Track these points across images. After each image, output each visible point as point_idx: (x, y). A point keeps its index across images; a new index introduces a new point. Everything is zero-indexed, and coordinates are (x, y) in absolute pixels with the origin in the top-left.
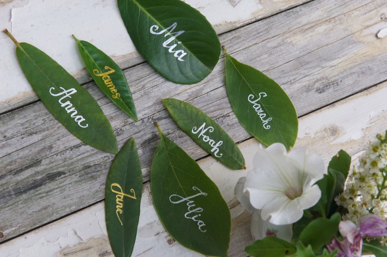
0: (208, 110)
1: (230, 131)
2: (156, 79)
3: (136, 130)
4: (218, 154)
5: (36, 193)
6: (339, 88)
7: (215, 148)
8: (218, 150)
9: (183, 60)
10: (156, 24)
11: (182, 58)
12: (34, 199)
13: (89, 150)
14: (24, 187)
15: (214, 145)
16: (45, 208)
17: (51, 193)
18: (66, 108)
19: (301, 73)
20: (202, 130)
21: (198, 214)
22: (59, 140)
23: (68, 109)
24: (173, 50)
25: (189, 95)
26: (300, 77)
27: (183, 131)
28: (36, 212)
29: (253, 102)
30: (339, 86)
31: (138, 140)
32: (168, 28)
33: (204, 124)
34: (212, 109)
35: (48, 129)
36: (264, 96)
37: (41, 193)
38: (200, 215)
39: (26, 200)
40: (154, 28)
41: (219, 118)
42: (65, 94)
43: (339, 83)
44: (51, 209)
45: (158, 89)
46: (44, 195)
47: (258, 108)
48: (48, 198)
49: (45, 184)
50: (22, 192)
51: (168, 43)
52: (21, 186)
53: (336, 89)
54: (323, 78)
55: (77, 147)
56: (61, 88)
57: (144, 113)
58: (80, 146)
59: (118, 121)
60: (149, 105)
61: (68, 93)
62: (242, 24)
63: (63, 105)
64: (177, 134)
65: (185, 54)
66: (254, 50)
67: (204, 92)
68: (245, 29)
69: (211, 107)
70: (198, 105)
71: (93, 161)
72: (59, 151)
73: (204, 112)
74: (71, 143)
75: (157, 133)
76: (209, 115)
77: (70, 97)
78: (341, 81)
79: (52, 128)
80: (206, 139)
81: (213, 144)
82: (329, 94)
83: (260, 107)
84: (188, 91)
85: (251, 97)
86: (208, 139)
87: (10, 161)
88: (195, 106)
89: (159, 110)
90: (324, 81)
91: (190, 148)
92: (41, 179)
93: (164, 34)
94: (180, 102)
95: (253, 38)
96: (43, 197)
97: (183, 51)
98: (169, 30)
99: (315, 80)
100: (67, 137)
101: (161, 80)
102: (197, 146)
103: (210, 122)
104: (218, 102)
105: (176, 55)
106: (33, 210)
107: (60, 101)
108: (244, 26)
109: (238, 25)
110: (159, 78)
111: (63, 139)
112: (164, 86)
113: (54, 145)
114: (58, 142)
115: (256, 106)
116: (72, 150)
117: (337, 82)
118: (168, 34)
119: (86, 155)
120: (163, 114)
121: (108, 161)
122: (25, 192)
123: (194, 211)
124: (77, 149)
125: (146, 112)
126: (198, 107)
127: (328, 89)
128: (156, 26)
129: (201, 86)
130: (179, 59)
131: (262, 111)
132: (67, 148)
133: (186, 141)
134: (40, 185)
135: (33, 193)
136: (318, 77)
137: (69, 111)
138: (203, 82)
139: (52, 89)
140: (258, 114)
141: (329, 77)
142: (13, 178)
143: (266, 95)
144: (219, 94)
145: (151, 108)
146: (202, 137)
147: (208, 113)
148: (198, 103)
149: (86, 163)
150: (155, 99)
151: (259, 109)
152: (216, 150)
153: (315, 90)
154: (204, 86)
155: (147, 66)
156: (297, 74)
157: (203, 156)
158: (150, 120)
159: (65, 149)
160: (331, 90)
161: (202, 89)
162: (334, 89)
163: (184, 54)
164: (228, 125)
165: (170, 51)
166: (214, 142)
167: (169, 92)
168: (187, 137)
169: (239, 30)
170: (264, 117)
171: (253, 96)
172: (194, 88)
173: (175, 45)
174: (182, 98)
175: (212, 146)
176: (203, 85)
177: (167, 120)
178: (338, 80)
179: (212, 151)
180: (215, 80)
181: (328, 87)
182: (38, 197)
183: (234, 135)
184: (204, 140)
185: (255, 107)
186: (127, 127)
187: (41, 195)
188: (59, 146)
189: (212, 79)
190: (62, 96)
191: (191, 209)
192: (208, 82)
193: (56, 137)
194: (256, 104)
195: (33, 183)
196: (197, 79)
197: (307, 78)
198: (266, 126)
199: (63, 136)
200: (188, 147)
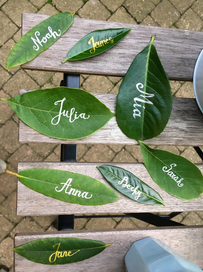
4: (59, 33)
7: (53, 34)
8: (55, 32)
15: (50, 34)
21: (74, 113)
38: (76, 112)
47: (171, 174)
80: (45, 40)
86: (45, 38)
123: (71, 114)
140: (173, 178)
152: (55, 34)
175: (51, 36)
179: (55, 37)
194: (169, 172)
198: (180, 184)
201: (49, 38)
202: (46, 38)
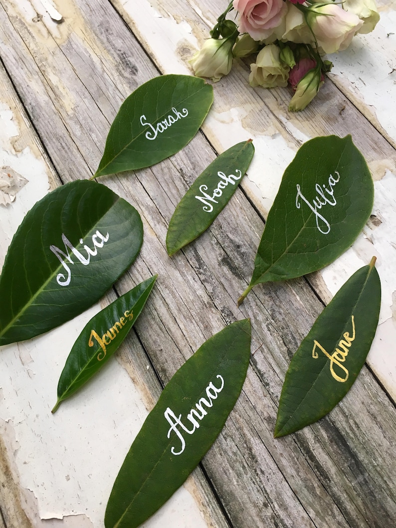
0: (177, 196)
1: (202, 165)
2: (140, 270)
3: (219, 289)
4: (237, 175)
5: (352, 435)
6: (129, 52)
7: (228, 180)
9: (108, 235)
10: (55, 277)
11: (105, 236)
12: (363, 438)
13: (262, 357)
14: (347, 458)
15: (224, 181)
16: (374, 417)
17: (346, 410)
18: (201, 418)
19: (114, 93)
20: (207, 200)
22: (255, 408)
23: (201, 414)
24: (93, 250)
25: (158, 223)
26: (119, 94)
27: (212, 224)
28: (384, 432)
29: (156, 133)
30: (125, 52)
31: (234, 284)
32: (60, 259)
33: (197, 197)
34: (174, 191)
35: (239, 429)
36: (145, 119)
37: (350, 427)
39: (367, 453)
40: (62, 280)
41: (186, 181)
42: (178, 426)
43: (122, 52)
44: (372, 407)
45: (153, 266)
46: (351, 421)
47: (162, 127)
48: (356, 414)
49: (333, 422)
50: (355, 460)
51: (83, 258)
52: (346, 465)
53: (130, 54)
54: (118, 70)
55: (260, 375)
56: (169, 437)
57: (192, 282)
58: (259, 371)
59: (210, 317)
60: (179, 275)
61: (174, 422)
62: (52, 169)
63: (196, 425)
64: (217, 232)
65: (97, 232)
66: (87, 150)
67: (151, 204)
68: (58, 165)
69: (172, 193)
70: (170, 209)
71: (279, 347)
72: (274, 405)
73: (179, 200)
74: (257, 386)
75: (220, 259)
76: (183, 193)
77: (180, 416)
78: (120, 51)
79: (237, 422)
80: (218, 193)
81: (223, 183)
82: (138, 61)
83: (160, 124)
84: (152, 225)
85: (149, 135)
86: (218, 190)
87: (306, 490)
88: (172, 213)
89: (186, 260)
90: (121, 68)
91: (234, 213)
92: (326, 431)
93: (69, 264)
94: (169, 232)
95: (69, 154)
96: (356, 423)
97: (94, 236)
98: (64, 258)
99: (121, 77)
100: (249, 394)
101: (140, 263)
102: (229, 203)
103: (194, 190)
104: (163, 185)
105: (101, 245)
106: (382, 437)
107: (191, 432)
108: (54, 167)
109: (54, 173)
110: (137, 266)
111: (252, 400)
112: (148, 258)
113: (265, 414)
114: (259, 408)
115: (161, 129)
116: (267, 384)
117: (121, 55)
118: (69, 258)
119: (271, 360)
120: (190, 254)
121: (275, 325)
122: (354, 456)
123: (323, 196)
124: (265, 376)
125: (190, 278)
126: (173, 210)
127: (130, 63)
128: (58, 278)
129: (143, 209)
130: (106, 240)
131: (166, 121)
132: (266, 392)
133: (225, 219)
134: (337, 430)
135: (353, 442)
136: (116, 74)
137: (204, 413)
138: (137, 208)
139: (174, 451)
140: (170, 125)
141: (116, 63)
142: (336, 480)
143: (144, 116)
144: (152, 185)
145: (183, 273)
146: (216, 198)
147: (180, 195)
148: (169, 210)
149: (285, 358)
150: (168, 268)
151: (163, 125)
152: (231, 178)
153: (134, 77)
154: (142, 205)
155: (121, 286)
156: (114, 98)
157: (242, 194)
158: (201, 271)
159: (268, 395)
160: (132, 60)
161: (147, 207)
162: (130, 56)
163: (98, 234)
164: (194, 169)
165: (95, 254)
166: (221, 182)
167: (157, 249)
168: (220, 218)
169: (60, 172)
170: (172, 118)
171: (148, 133)
172: (147, 218)
173: (86, 247)
174: (163, 232)
175: (226, 184)
176: (142, 207)
177: (198, 248)
178: (118, 54)
179: (233, 183)
180: (132, 192)
181: (128, 63)
182: (357, 432)
183: (207, 160)
184: (220, 195)
186: (217, 302)
187: (354, 426)
188: (265, 405)
189: (132, 197)
190: (182, 431)
191: (323, 201)
192: (136, 201)
193: (251, 414)
194: (158, 128)
195: (337, 444)
196: (133, 215)
197: (119, 86)
199: (248, 401)
200: (233, 215)
201: (224, 187)
202: (220, 188)
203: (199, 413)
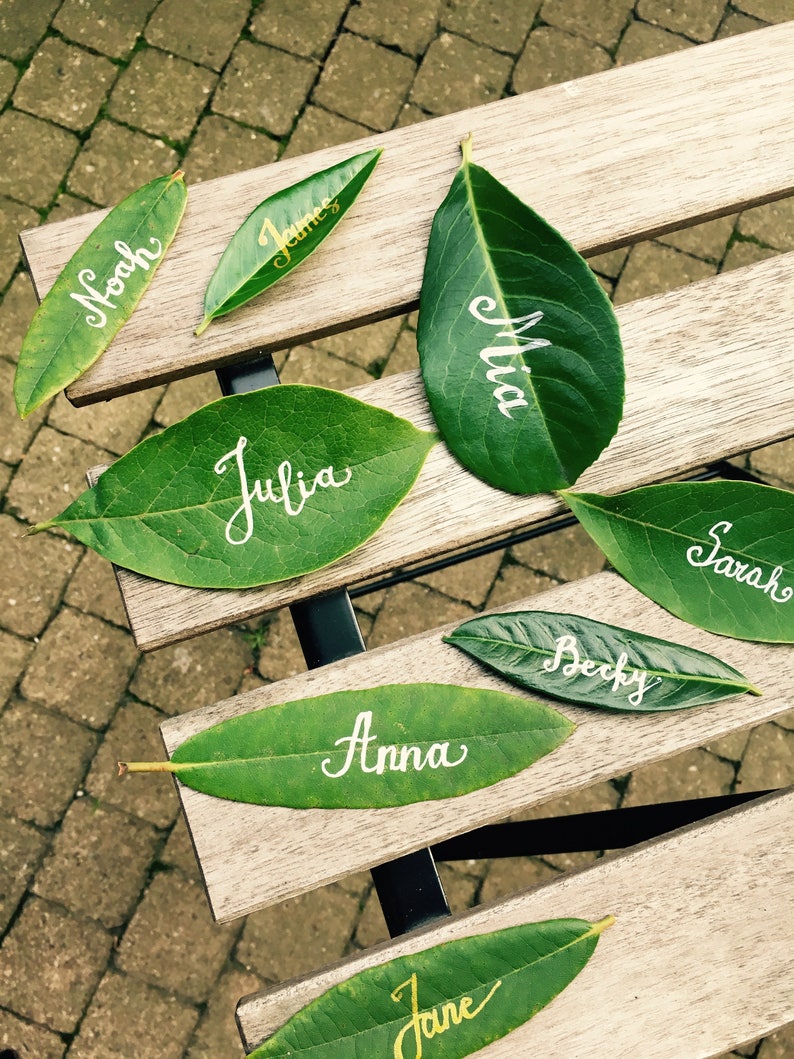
18: (393, 767)
23: (397, 764)
29: (708, 562)
47: (728, 567)
77: (374, 737)
85: (694, 553)
115: (723, 566)
131: (744, 567)
137: (403, 767)
140: (741, 580)
151: (734, 567)
170: (759, 576)
171: (700, 549)
185: (720, 569)
194: (719, 562)
198: (778, 594)
203: (399, 759)
